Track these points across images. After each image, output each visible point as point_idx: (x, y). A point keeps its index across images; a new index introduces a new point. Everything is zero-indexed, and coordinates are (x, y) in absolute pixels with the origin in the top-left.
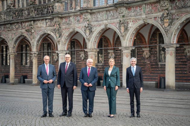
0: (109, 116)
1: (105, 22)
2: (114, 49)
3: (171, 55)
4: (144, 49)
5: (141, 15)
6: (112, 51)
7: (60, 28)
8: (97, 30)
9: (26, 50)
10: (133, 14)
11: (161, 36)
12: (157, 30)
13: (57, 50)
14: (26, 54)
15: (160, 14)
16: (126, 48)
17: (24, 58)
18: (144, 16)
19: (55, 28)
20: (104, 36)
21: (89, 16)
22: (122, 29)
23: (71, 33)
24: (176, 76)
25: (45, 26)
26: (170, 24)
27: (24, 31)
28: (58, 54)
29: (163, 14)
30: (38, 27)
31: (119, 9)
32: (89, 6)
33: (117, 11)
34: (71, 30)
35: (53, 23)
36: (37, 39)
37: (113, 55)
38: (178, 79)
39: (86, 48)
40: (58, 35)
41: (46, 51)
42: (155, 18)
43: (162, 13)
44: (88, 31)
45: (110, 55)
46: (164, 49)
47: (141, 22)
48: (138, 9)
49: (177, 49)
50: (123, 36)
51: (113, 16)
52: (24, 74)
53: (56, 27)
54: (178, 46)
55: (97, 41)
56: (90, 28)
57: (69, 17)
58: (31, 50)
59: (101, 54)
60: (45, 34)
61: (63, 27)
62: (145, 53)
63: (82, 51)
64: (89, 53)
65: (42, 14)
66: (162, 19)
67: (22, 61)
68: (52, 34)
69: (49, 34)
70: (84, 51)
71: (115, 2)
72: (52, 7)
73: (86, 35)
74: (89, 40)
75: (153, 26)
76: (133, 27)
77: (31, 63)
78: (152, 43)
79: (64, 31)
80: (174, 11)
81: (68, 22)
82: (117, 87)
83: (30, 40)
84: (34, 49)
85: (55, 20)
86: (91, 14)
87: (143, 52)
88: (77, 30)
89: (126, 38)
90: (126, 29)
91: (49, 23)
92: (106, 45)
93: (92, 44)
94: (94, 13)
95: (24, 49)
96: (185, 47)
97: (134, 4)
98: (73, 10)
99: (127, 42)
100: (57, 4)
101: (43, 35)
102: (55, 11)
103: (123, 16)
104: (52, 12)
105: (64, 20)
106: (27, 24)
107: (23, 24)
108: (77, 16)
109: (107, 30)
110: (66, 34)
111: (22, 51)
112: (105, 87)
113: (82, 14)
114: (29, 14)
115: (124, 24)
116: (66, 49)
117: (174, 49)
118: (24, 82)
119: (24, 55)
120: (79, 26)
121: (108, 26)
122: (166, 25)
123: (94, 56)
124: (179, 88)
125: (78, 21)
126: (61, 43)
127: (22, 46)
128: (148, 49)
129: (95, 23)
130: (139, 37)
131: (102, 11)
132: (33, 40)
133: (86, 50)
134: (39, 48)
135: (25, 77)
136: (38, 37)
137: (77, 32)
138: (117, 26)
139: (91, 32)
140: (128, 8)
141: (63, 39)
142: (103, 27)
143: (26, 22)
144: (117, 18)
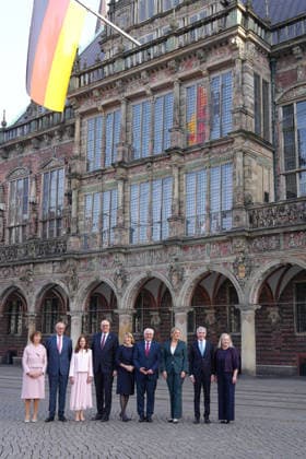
0: (171, 421)
1: (148, 267)
2: (159, 310)
3: (249, 321)
4: (206, 311)
5: (203, 258)
6: (157, 313)
7: (75, 275)
8: (134, 280)
9: (18, 310)
10: (190, 257)
11: (233, 291)
12: (228, 281)
13: (69, 310)
14: (17, 315)
15: (232, 259)
16: (180, 309)
17: (13, 322)
18: (208, 261)
19: (66, 275)
20: (145, 290)
21: (122, 258)
22: (175, 278)
23: (93, 283)
24: (257, 355)
25: (51, 271)
26: (248, 274)
27: (16, 279)
28: (69, 318)
29: (237, 259)
30: (39, 274)
31: (170, 249)
32: (123, 242)
33: (166, 251)
34: (93, 279)
35: (64, 268)
36: (36, 293)
37: (159, 320)
38: (260, 359)
39: (116, 308)
40: (71, 287)
41: (49, 311)
42: (225, 264)
43: (235, 257)
44: (120, 282)
45: (153, 319)
46: (237, 312)
47: (204, 270)
48: (199, 250)
49: (258, 313)
50: (175, 291)
51: (160, 259)
52: (11, 349)
53: (69, 274)
54: (260, 307)
55: (134, 296)
56: (123, 277)
57: (91, 258)
58: (25, 310)
59: (139, 317)
60: (50, 284)
61: (80, 274)
62: (208, 317)
63: (107, 312)
64: (121, 316)
65: (47, 253)
66: (236, 265)
67: (9, 327)
68: (62, 285)
69: (56, 285)
70: (112, 312)
71: (163, 239)
72: (65, 242)
73: (116, 287)
74: (121, 294)
75: (221, 275)
76: (191, 276)
77: (25, 330)
78: (218, 302)
79: (81, 281)
80: (252, 255)
81: (88, 266)
82: (183, 373)
83: (25, 293)
84: (32, 309)
85: (68, 262)
86: (125, 254)
87: (206, 315)
88: (102, 278)
89: (181, 293)
90: (181, 280)
91: (57, 268)
92: (147, 303)
93: (125, 302)
94: (130, 253)
95: (14, 308)
96: (268, 309)
97: (193, 242)
98: (97, 248)
99: (181, 299)
100: (72, 239)
101: (47, 286)
102: (69, 249)
103: (176, 260)
104: (64, 251)
105: (82, 264)
106: (22, 268)
107: (17, 269)
108: (103, 257)
109: (149, 280)
110: (84, 284)
111: (10, 310)
112: (165, 373)
113: (111, 254)
114: (27, 253)
115: (176, 271)
116: (83, 308)
117: (253, 312)
118: (11, 363)
119: (14, 317)
120: (106, 273)
121: (153, 275)
122: (242, 275)
123: (128, 321)
124: (261, 374)
125: (105, 265)
126: (75, 299)
127: (11, 303)
128: (213, 311)
129: (132, 269)
130: (199, 293)
131: (144, 251)
132: (30, 294)
133: (116, 311)
134: (39, 306)
135: (13, 354)
136: (38, 290)
137: (102, 282)
138: (167, 275)
139: (125, 283)
140: (185, 248)
141: (79, 293)
142: (143, 275)
143: (21, 265)
144: (166, 262)
